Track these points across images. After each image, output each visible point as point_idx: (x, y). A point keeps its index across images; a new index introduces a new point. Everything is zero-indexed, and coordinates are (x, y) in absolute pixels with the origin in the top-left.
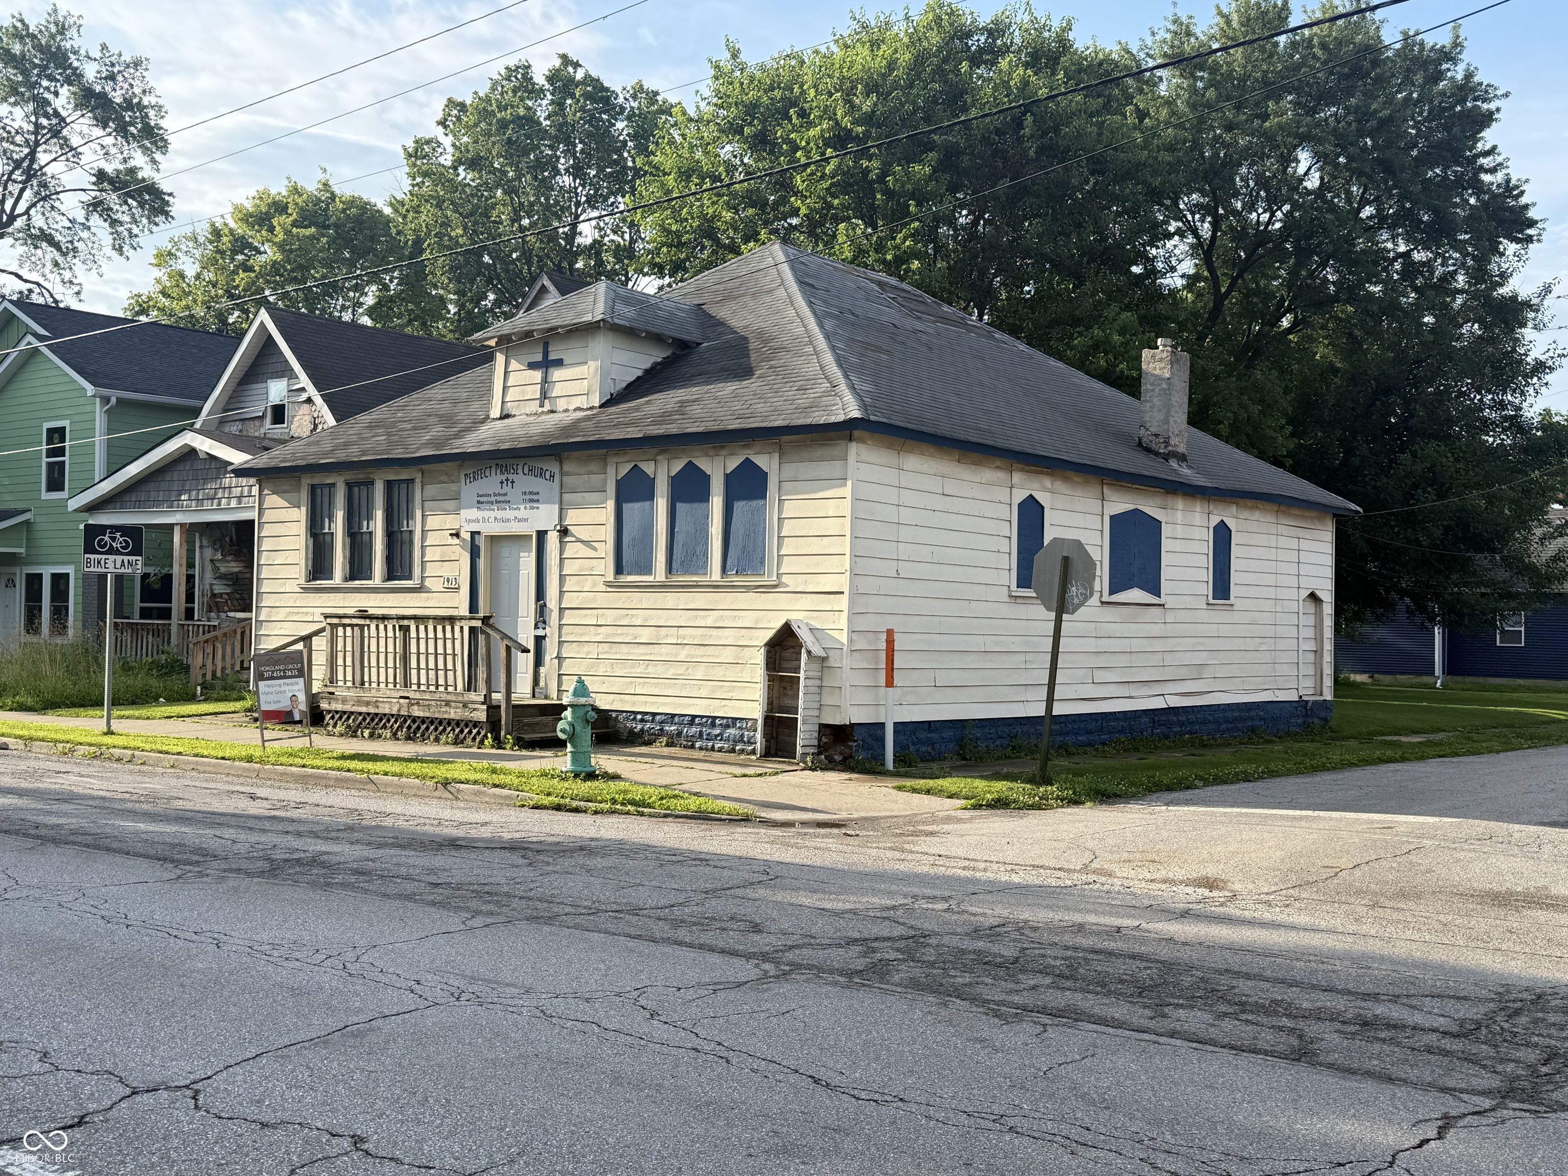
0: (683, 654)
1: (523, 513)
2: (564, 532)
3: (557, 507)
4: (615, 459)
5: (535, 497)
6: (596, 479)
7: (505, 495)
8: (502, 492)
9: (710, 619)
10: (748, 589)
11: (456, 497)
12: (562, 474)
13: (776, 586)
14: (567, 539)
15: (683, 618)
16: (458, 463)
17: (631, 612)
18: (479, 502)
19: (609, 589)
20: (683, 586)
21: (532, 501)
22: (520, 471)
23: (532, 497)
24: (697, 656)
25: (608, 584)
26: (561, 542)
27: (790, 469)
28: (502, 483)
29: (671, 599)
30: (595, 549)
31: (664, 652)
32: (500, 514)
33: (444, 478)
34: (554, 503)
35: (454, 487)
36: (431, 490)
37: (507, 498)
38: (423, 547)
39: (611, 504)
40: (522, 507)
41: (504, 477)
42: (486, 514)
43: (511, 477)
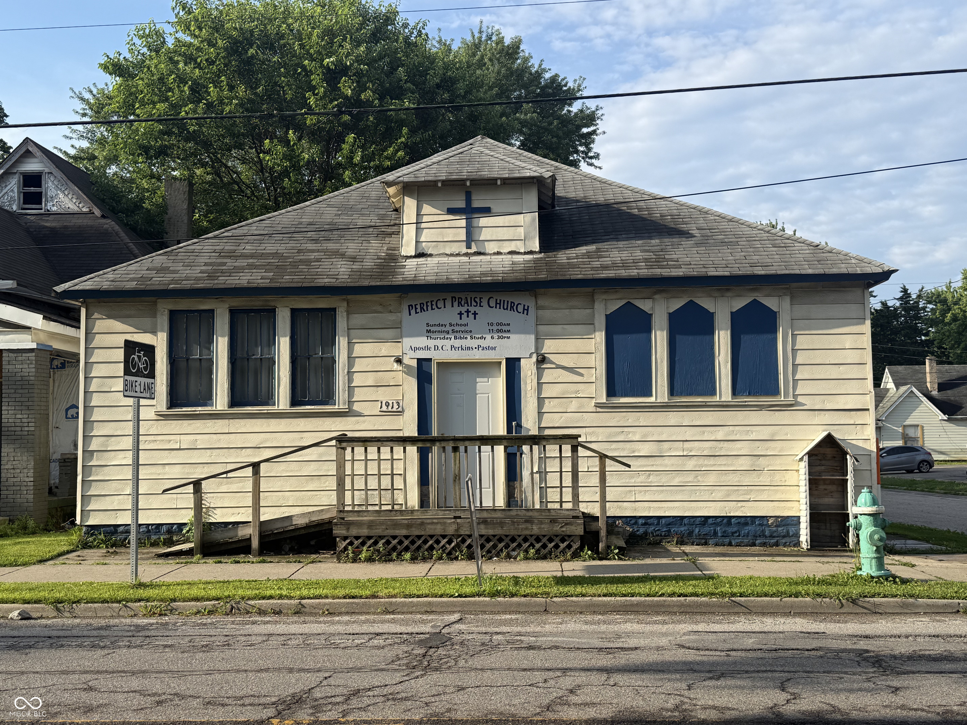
0: (690, 464)
1: (488, 341)
2: (542, 360)
3: (533, 337)
4: (604, 297)
5: (504, 328)
6: (581, 314)
7: (466, 325)
8: (460, 322)
9: (720, 434)
10: (760, 408)
11: (397, 326)
12: (538, 308)
13: (791, 405)
14: (544, 366)
15: (689, 434)
16: (399, 294)
17: (626, 429)
18: (429, 331)
19: (599, 410)
20: (687, 407)
21: (499, 331)
22: (485, 303)
23: (500, 328)
24: (706, 465)
25: (598, 405)
26: (537, 368)
27: (801, 310)
28: (461, 314)
29: (673, 417)
30: (582, 375)
31: (668, 464)
32: (458, 343)
33: (379, 308)
34: (529, 333)
35: (392, 317)
36: (358, 319)
37: (467, 328)
38: (350, 374)
39: (600, 337)
40: (488, 337)
41: (463, 310)
42: (439, 343)
43: (472, 309)
